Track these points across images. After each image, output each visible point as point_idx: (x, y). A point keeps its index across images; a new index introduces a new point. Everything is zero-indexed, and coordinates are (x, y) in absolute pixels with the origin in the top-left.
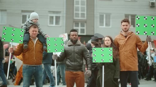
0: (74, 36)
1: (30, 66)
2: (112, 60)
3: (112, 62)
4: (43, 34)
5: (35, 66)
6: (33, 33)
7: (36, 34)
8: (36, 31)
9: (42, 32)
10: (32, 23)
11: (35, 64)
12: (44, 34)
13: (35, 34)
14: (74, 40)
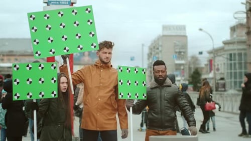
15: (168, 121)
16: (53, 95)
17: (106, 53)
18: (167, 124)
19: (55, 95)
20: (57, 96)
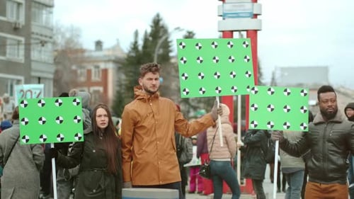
15: (332, 171)
16: (77, 139)
17: (151, 79)
18: (331, 175)
19: (80, 138)
20: (82, 140)
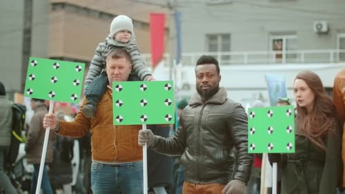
0: (205, 79)
1: (104, 165)
2: (292, 144)
3: (293, 151)
4: (141, 75)
5: (118, 166)
6: (113, 74)
7: (120, 74)
8: (120, 67)
9: (137, 67)
10: (115, 44)
11: (117, 160)
12: (144, 75)
13: (117, 75)
14: (206, 90)
